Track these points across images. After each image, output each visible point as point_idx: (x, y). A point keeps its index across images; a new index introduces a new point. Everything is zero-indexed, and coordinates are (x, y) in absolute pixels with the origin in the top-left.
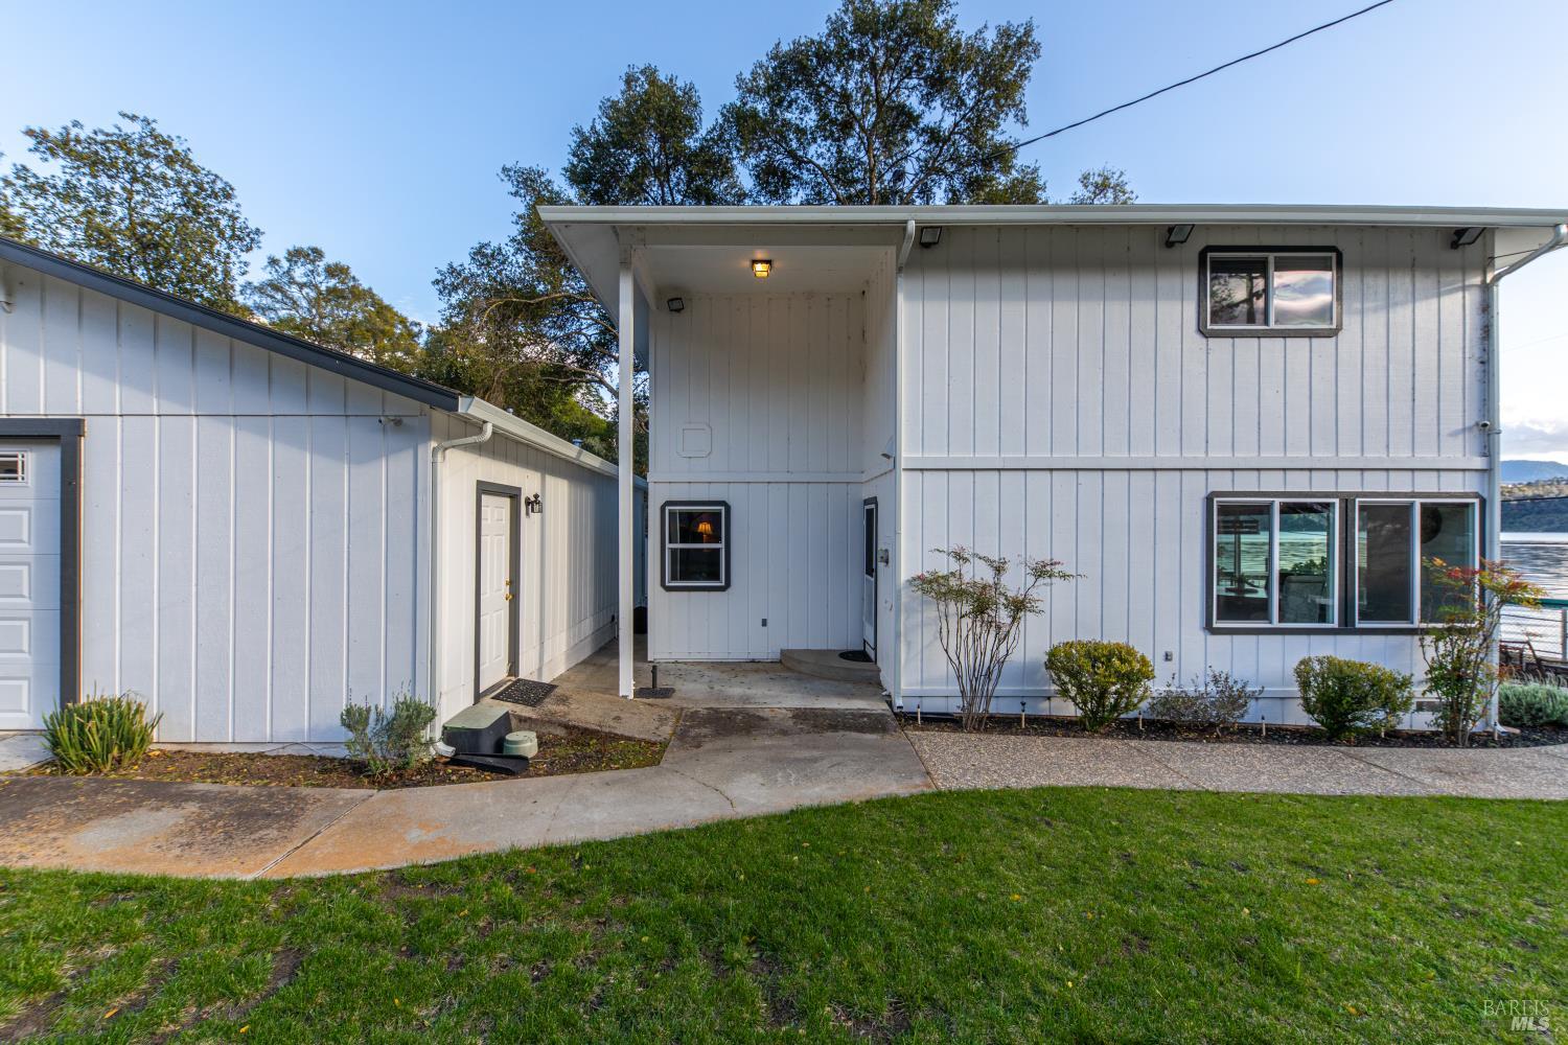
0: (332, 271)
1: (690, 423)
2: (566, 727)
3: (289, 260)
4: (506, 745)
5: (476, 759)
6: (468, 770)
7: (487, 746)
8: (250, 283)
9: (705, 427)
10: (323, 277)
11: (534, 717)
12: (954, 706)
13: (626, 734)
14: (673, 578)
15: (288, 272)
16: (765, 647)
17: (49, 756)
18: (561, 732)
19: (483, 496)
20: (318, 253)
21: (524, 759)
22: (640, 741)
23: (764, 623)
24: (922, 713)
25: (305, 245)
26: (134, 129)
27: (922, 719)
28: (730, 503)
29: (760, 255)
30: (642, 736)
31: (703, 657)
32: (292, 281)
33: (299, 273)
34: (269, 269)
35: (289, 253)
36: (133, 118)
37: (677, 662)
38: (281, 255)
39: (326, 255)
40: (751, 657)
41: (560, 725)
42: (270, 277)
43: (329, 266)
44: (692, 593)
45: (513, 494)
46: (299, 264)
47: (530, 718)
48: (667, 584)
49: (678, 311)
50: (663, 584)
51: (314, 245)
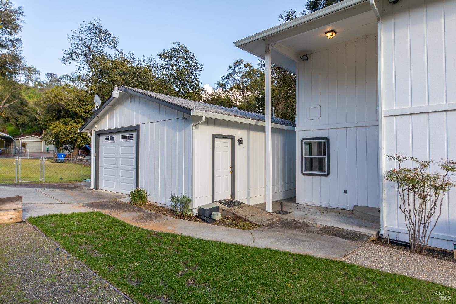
0: (246, 66)
1: (312, 105)
2: (234, 214)
3: (234, 66)
4: (212, 215)
5: (202, 217)
6: (199, 219)
7: (207, 214)
8: (224, 76)
9: (319, 106)
10: (243, 69)
11: (226, 210)
12: (406, 238)
13: (250, 220)
14: (306, 170)
15: (234, 70)
16: (347, 203)
17: (131, 201)
18: (232, 216)
19: (215, 139)
20: (242, 61)
21: (214, 220)
22: (254, 223)
23: (345, 192)
24: (390, 239)
25: (238, 60)
26: (176, 46)
27: (390, 241)
28: (329, 138)
29: (329, 29)
30: (255, 222)
31: (319, 204)
32: (235, 72)
33: (237, 70)
34: (229, 70)
35: (234, 64)
36: (175, 43)
37: (308, 205)
38: (232, 65)
39: (244, 61)
40: (340, 207)
41: (232, 213)
42: (229, 72)
43: (245, 64)
44: (314, 177)
45: (232, 138)
46: (237, 66)
47: (225, 210)
48: (304, 172)
49: (307, 60)
50: (302, 172)
51: (241, 59)
